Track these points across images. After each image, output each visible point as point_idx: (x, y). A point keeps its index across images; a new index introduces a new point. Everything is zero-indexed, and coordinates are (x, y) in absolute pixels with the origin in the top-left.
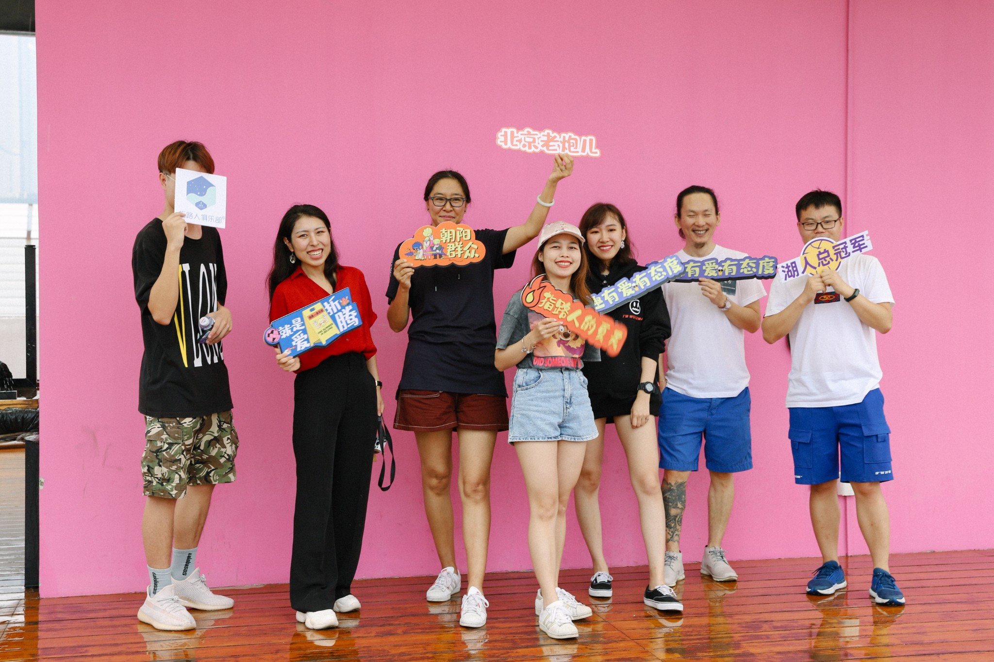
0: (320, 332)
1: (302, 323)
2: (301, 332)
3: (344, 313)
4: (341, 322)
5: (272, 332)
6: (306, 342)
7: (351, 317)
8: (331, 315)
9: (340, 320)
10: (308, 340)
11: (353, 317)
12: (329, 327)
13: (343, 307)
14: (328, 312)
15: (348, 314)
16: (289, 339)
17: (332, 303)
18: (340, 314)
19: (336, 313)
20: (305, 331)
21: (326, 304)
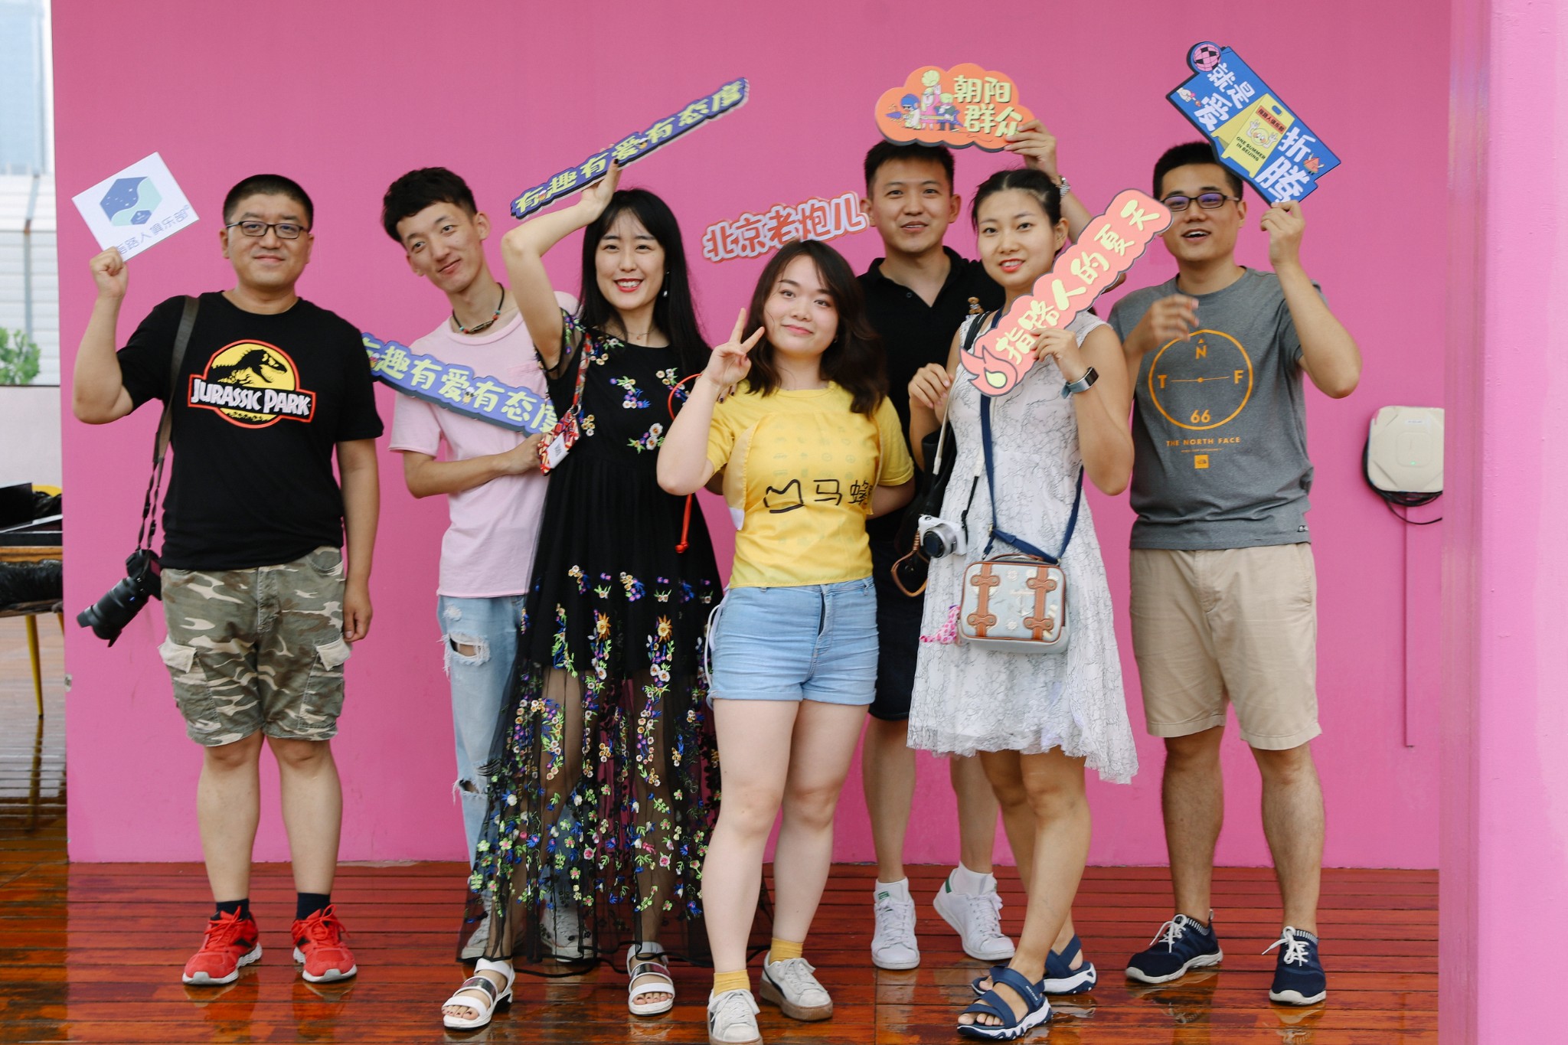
0: (1241, 141)
1: (1247, 101)
2: (1230, 105)
3: (1291, 171)
4: (1273, 173)
5: (1212, 54)
6: (1215, 122)
7: (1288, 187)
8: (1280, 148)
9: (1276, 169)
10: (1219, 124)
11: (1290, 191)
12: (1256, 154)
13: (1301, 166)
14: (1283, 141)
15: (1292, 179)
16: (1210, 89)
17: (1302, 141)
18: (1288, 164)
19: (1287, 158)
20: (1233, 112)
21: (1296, 130)
